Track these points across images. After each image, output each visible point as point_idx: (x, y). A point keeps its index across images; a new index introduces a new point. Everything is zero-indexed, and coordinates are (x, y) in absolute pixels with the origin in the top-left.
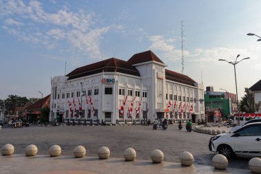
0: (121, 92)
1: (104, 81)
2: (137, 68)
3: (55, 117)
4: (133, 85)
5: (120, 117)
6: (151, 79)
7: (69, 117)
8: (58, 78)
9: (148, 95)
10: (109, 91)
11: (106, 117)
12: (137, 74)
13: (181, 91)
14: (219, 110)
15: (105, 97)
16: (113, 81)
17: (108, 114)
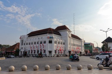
0: (55, 42)
1: (48, 38)
2: (60, 32)
3: (23, 53)
4: (60, 40)
5: (55, 53)
6: (66, 37)
7: (30, 53)
8: (24, 36)
9: (65, 44)
10: (50, 42)
11: (49, 53)
12: (60, 35)
13: (76, 42)
14: (89, 50)
15: (49, 45)
16: (52, 38)
17: (50, 52)
